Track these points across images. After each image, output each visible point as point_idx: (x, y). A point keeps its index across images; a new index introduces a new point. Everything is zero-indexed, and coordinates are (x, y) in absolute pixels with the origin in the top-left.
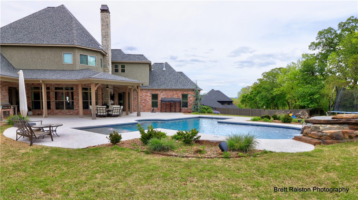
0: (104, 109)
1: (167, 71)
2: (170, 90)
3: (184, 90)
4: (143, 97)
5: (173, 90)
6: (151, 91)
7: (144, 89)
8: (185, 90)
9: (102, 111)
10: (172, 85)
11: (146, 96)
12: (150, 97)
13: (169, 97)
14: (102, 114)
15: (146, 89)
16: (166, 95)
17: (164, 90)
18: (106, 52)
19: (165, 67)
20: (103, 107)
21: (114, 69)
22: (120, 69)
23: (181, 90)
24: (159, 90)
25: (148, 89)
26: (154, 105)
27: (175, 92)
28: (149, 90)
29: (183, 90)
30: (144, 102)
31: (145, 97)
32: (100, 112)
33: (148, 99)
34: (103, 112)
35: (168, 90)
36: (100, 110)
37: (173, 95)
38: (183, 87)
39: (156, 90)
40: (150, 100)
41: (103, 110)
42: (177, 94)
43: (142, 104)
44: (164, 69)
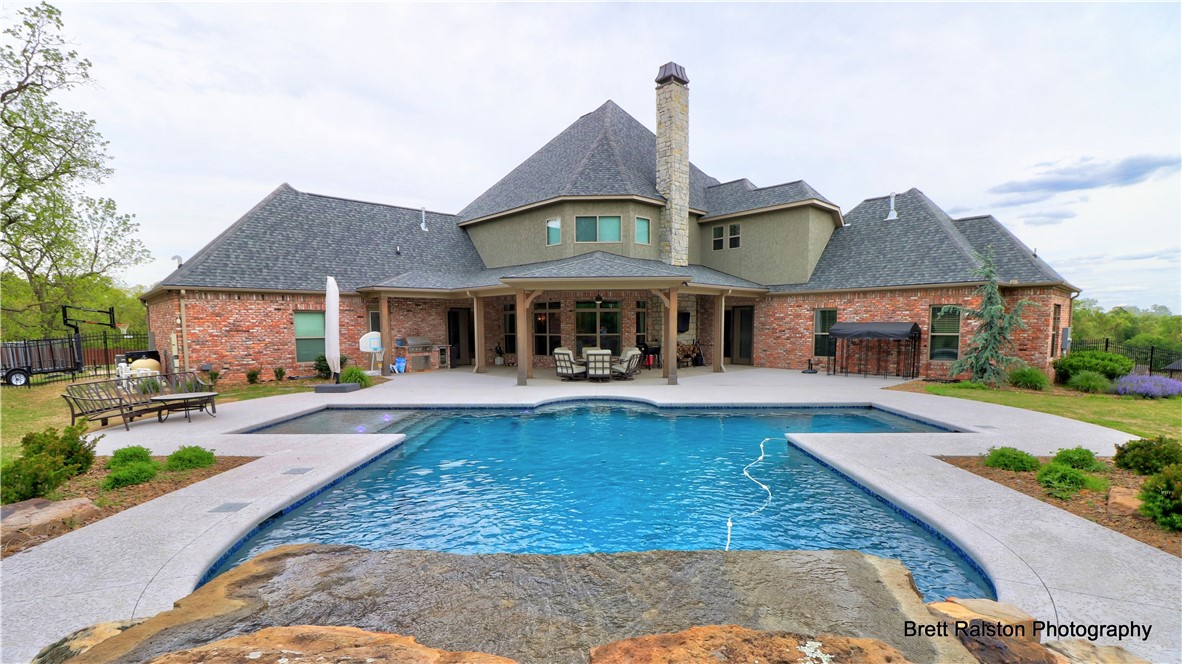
0: (607, 358)
1: (899, 220)
2: (882, 292)
3: (942, 289)
4: (787, 319)
5: (891, 291)
6: (812, 299)
7: (791, 295)
8: (948, 289)
9: (599, 365)
10: (897, 271)
11: (798, 316)
12: (811, 319)
13: (877, 319)
14: (599, 372)
15: (797, 295)
16: (866, 312)
17: (859, 293)
18: (666, 196)
19: (897, 209)
20: (603, 355)
21: (713, 239)
22: (727, 238)
23: (926, 290)
24: (841, 294)
25: (803, 295)
26: (825, 346)
27: (901, 300)
28: (806, 295)
29: (936, 289)
30: (788, 339)
31: (792, 320)
32: (595, 368)
33: (803, 326)
34: (603, 368)
35: (873, 292)
36: (595, 362)
37: (894, 311)
38: (938, 279)
39: (829, 295)
40: (807, 329)
41: (603, 362)
42: (910, 307)
43: (783, 345)
44: (893, 215)
